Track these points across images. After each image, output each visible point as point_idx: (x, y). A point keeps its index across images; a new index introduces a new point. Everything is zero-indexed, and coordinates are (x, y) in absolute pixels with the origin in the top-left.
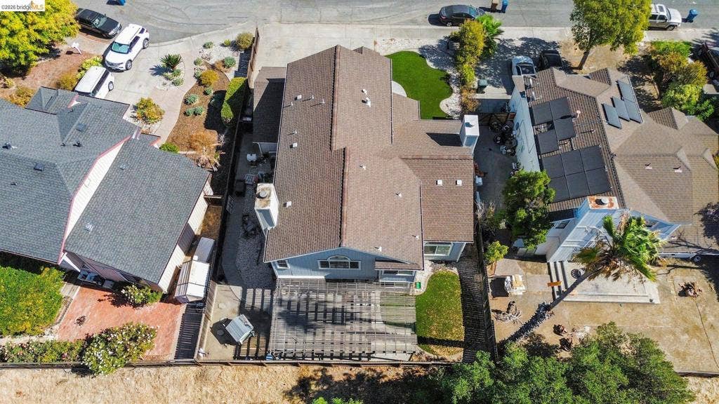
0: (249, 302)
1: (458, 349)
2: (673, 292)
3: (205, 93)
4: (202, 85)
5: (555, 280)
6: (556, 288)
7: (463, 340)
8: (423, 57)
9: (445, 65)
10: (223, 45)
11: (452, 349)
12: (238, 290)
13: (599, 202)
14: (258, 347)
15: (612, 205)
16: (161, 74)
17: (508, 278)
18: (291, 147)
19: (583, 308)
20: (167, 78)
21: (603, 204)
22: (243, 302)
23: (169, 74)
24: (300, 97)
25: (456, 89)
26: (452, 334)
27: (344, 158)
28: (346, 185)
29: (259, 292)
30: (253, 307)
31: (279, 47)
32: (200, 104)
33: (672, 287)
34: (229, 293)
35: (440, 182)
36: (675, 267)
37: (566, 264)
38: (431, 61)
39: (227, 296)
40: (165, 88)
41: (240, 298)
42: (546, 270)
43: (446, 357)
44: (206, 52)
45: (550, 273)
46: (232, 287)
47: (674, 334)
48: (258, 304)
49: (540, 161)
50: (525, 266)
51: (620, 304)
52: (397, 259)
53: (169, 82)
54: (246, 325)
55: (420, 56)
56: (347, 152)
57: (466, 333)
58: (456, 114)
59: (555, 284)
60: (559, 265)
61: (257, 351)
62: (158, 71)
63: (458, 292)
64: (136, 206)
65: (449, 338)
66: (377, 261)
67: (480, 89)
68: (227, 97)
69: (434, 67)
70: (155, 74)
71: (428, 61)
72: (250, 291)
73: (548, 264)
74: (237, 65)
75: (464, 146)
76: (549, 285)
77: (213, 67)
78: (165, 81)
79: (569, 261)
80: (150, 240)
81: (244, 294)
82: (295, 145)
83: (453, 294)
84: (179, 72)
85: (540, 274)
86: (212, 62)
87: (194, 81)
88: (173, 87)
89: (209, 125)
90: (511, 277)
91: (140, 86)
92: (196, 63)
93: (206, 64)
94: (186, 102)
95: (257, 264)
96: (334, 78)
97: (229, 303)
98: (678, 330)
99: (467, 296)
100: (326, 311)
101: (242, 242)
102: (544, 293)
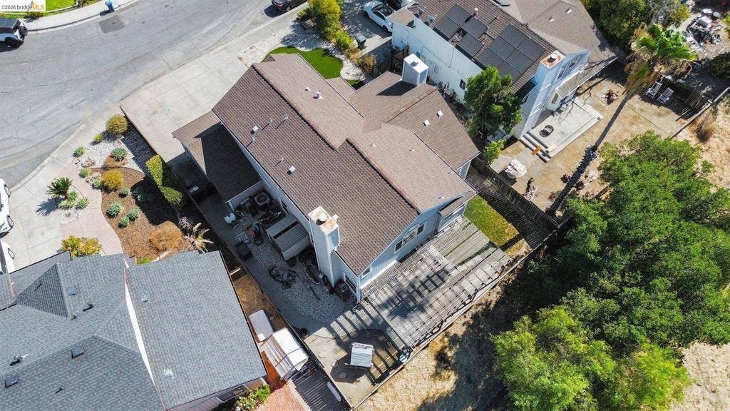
0: (342, 334)
1: (520, 242)
2: (603, 105)
3: (122, 195)
4: (111, 191)
5: (534, 148)
6: (540, 153)
7: (518, 233)
8: (291, 47)
9: (315, 43)
10: (95, 143)
11: (517, 245)
12: (323, 332)
13: (551, 60)
14: (384, 361)
15: (559, 57)
16: (54, 209)
17: (509, 167)
18: (289, 173)
19: (565, 154)
20: (67, 208)
21: (554, 60)
22: (337, 338)
23: (64, 203)
24: (255, 129)
25: (342, 57)
26: (508, 234)
27: (354, 147)
28: (376, 166)
29: (341, 319)
30: (348, 335)
31: (155, 112)
32: (127, 209)
33: (601, 103)
34: (319, 340)
35: (427, 123)
36: (591, 87)
37: (532, 132)
38: (301, 47)
39: (318, 344)
40: (73, 218)
41: (331, 336)
42: (523, 146)
43: (518, 253)
44: (83, 159)
45: (527, 146)
46: (316, 333)
47: (627, 131)
48: (350, 329)
49: (476, 62)
50: (507, 153)
51: (583, 135)
52: (455, 197)
53: (72, 211)
54: (366, 348)
55: (288, 47)
56: (351, 141)
57: (515, 227)
58: (361, 75)
59: (537, 150)
60: (528, 136)
61: (385, 363)
62: (50, 207)
63: (484, 203)
64: (188, 324)
65: (508, 239)
66: (440, 211)
67: (361, 45)
68: (159, 181)
69: (308, 50)
70: (48, 212)
71: (298, 48)
72: (334, 325)
73: (520, 141)
74: (129, 152)
75: (419, 85)
76: (533, 154)
77: (105, 168)
78: (67, 212)
79: (533, 128)
80: (227, 344)
81: (331, 330)
82: (292, 169)
83: (482, 207)
84: (74, 194)
85: (521, 151)
86: (99, 164)
87: (99, 193)
88: (80, 212)
89: (155, 220)
90: (510, 165)
91: (43, 233)
92: (82, 176)
93: (95, 170)
94: (110, 215)
95: (319, 300)
96: (277, 92)
97: (325, 347)
98: (627, 126)
99: (492, 201)
100: (423, 284)
101: (288, 293)
102: (535, 162)
